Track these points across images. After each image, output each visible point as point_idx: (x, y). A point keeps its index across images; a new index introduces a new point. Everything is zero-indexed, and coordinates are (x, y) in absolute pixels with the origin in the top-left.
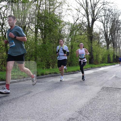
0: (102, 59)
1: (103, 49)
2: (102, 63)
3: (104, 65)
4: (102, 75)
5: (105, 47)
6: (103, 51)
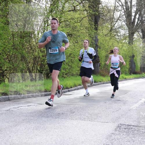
1: (120, 44)
5: (125, 39)
6: (121, 47)
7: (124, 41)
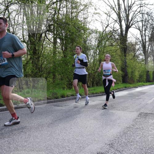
0: (139, 77)
1: (140, 64)
2: (139, 82)
3: (142, 84)
4: (139, 97)
5: (143, 61)
6: (140, 66)
7: (142, 63)
